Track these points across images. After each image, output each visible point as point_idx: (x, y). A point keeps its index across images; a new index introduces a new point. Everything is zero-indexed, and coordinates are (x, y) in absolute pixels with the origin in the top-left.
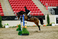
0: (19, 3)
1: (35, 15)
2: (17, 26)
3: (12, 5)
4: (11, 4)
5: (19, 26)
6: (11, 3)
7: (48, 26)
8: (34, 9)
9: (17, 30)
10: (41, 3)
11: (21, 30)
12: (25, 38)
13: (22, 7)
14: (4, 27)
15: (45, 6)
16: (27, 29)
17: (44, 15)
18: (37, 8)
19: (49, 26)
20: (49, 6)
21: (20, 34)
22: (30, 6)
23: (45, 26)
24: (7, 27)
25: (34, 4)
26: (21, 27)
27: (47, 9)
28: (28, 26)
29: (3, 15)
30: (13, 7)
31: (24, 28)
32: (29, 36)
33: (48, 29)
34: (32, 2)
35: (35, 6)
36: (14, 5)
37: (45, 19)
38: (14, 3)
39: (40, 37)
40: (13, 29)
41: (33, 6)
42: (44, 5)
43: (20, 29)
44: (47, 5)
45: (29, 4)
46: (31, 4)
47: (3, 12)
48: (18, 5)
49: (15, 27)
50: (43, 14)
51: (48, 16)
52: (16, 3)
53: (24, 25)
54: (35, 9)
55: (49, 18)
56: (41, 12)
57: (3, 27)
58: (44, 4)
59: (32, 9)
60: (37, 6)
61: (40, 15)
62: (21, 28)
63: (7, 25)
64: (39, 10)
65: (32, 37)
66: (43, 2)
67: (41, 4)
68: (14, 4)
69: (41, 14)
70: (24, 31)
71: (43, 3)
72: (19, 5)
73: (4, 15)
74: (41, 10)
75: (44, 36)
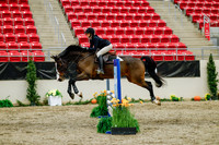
0: (101, 14)
1: (161, 57)
2: (95, 100)
3: (75, 20)
4: (71, 17)
5: (102, 100)
6: (71, 13)
7: (212, 102)
8: (157, 36)
9: (93, 114)
10: (183, 16)
11: (107, 113)
12: (124, 142)
13: (110, 28)
14: (46, 103)
15: (201, 24)
16: (131, 111)
17: (197, 59)
18: (169, 32)
19: (213, 98)
20: (214, 25)
21: (104, 128)
22: (143, 25)
23: (199, 100)
24: (54, 102)
25: (157, 17)
26: (109, 102)
27: (208, 38)
28: (133, 101)
29: (43, 58)
30: (79, 28)
31: (120, 108)
32: (139, 137)
33: (210, 111)
34: (152, 11)
35: (163, 24)
36: (81, 21)
37: (198, 74)
38: (81, 13)
39: (180, 142)
40: (77, 110)
41: (153, 25)
42: (194, 22)
43: (103, 111)
44: (209, 21)
45: (138, 18)
46: (147, 18)
47: (40, 47)
48: (96, 21)
49: (87, 103)
50: (193, 57)
51: (211, 62)
52: (92, 14)
53: (119, 97)
54: (161, 37)
55: (214, 70)
56: (183, 47)
57: (41, 101)
58: (198, 18)
59: (151, 37)
60: (169, 27)
61: (181, 57)
62: (106, 105)
63: (58, 94)
64: (176, 40)
65: (151, 140)
66: (191, 11)
67: (186, 19)
68: (84, 17)
69: (184, 54)
70: (119, 117)
71: (194, 14)
72: (101, 21)
73: (47, 60)
74: (183, 41)
75: (196, 137)
